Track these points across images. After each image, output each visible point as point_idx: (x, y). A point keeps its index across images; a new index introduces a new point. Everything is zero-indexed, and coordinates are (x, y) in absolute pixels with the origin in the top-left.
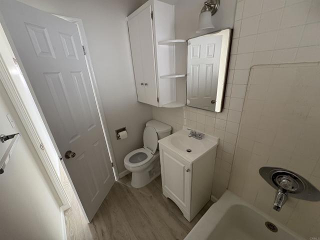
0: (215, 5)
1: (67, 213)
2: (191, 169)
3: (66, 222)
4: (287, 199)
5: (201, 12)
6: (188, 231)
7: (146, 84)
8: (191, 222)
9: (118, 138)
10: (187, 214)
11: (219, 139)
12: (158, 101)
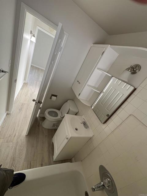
0: (136, 70)
1: (7, 115)
2: (69, 139)
3: (4, 119)
4: (102, 189)
5: (126, 70)
6: (50, 164)
7: (79, 83)
8: (54, 162)
9: (51, 98)
10: (55, 157)
11: (94, 135)
12: (79, 95)
